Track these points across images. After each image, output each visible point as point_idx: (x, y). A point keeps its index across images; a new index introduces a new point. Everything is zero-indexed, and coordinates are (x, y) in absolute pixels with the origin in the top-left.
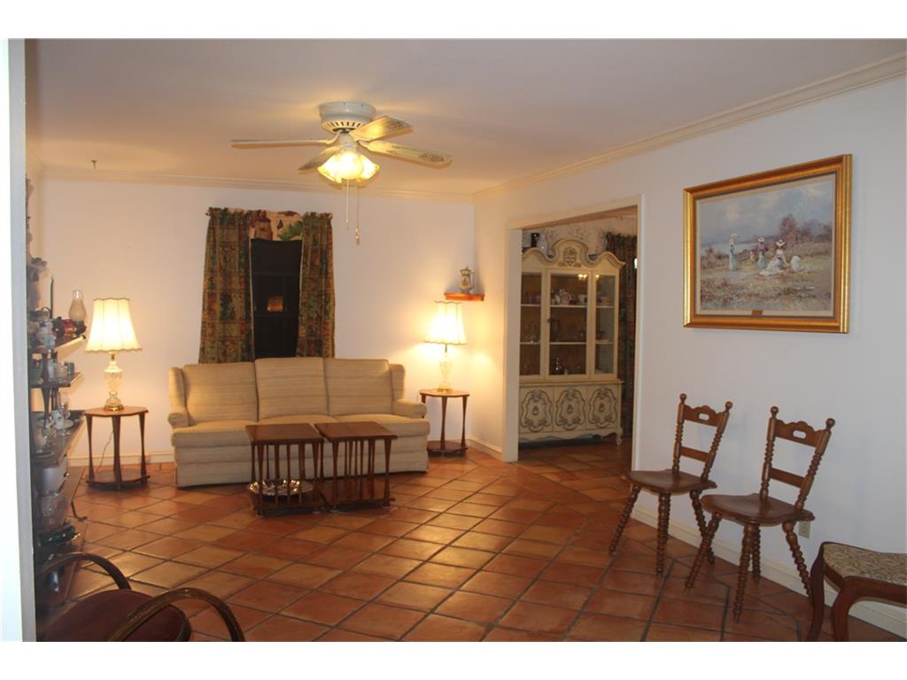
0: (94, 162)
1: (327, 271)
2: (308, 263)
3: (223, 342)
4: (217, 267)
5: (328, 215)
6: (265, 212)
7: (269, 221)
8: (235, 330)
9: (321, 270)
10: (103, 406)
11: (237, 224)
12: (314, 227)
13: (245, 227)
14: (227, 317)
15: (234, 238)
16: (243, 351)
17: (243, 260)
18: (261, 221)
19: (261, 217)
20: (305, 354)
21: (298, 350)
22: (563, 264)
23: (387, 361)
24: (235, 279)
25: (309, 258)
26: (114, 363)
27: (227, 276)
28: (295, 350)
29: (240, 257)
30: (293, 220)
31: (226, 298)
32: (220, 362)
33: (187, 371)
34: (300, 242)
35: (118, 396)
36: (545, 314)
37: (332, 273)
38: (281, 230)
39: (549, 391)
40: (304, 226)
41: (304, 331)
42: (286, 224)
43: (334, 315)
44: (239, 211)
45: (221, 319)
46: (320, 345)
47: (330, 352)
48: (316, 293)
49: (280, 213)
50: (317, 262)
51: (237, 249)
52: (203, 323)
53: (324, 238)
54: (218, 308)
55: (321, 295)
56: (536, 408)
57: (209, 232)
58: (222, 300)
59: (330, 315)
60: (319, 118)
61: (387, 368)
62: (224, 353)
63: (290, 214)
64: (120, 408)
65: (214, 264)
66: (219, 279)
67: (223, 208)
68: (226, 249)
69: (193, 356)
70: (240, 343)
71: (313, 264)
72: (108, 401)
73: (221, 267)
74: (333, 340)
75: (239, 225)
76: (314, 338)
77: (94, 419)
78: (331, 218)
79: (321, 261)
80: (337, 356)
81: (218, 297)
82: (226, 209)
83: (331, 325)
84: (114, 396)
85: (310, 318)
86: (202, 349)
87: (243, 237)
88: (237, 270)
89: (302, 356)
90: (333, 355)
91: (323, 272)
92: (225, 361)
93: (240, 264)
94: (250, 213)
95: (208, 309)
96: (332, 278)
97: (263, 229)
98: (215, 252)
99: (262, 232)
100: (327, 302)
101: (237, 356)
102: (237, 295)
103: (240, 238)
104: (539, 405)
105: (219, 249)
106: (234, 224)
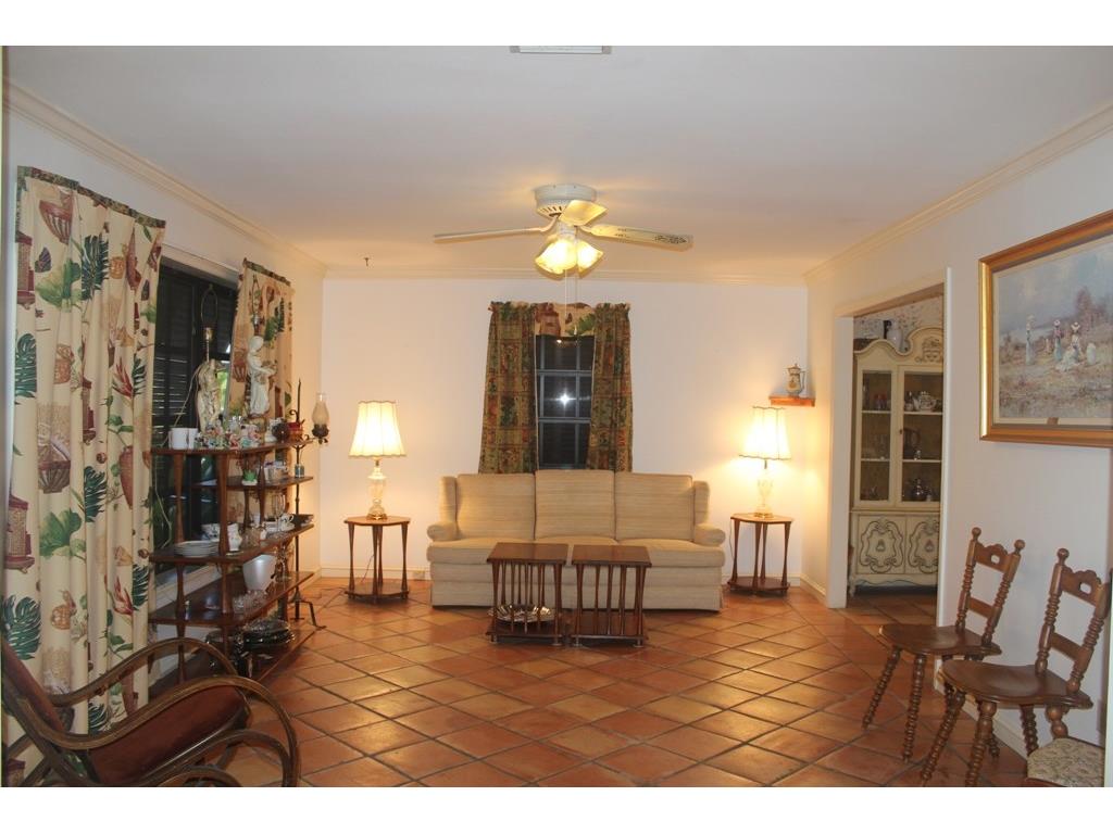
0: (367, 259)
1: (622, 373)
2: (601, 362)
3: (504, 450)
4: (498, 367)
5: (624, 306)
6: (551, 305)
7: (556, 315)
8: (517, 437)
9: (616, 369)
10: (366, 515)
11: (521, 319)
12: (608, 321)
13: (530, 322)
14: (508, 422)
15: (518, 335)
16: (525, 461)
17: (527, 359)
18: (547, 315)
19: (548, 310)
20: (596, 466)
21: (589, 462)
22: (921, 360)
23: (691, 477)
24: (518, 380)
25: (602, 356)
26: (377, 469)
27: (509, 376)
28: (585, 462)
29: (524, 356)
30: (583, 314)
31: (508, 402)
32: (500, 472)
33: (460, 481)
34: (592, 337)
35: (382, 505)
36: (897, 423)
37: (629, 373)
38: (570, 324)
39: (900, 522)
40: (597, 319)
41: (595, 440)
42: (576, 317)
43: (631, 422)
44: (523, 305)
45: (502, 424)
46: (613, 456)
47: (625, 465)
48: (610, 396)
49: (569, 305)
50: (612, 360)
51: (521, 347)
52: (484, 428)
53: (620, 331)
54: (499, 412)
55: (616, 399)
56: (881, 543)
57: (491, 329)
58: (502, 403)
59: (626, 422)
60: (534, 203)
61: (690, 485)
62: (506, 462)
63: (581, 306)
64: (383, 517)
65: (495, 364)
66: (500, 380)
67: (505, 302)
68: (510, 347)
69: (472, 465)
70: (522, 452)
71: (606, 363)
72: (371, 509)
73: (503, 367)
74: (630, 451)
75: (523, 320)
76: (606, 449)
77: (356, 527)
78: (628, 309)
79: (616, 359)
80: (634, 470)
81: (499, 402)
82: (509, 303)
83: (626, 435)
84: (378, 505)
85: (603, 426)
86: (483, 458)
87: (527, 334)
88: (520, 370)
89: (592, 468)
90: (630, 468)
91: (619, 370)
92: (506, 472)
93: (524, 365)
94: (535, 307)
95: (489, 414)
96: (629, 379)
97: (550, 324)
98: (496, 351)
99: (549, 328)
100: (623, 407)
101: (518, 466)
102: (520, 398)
103: (524, 335)
104: (886, 539)
105: (500, 347)
106: (517, 319)
